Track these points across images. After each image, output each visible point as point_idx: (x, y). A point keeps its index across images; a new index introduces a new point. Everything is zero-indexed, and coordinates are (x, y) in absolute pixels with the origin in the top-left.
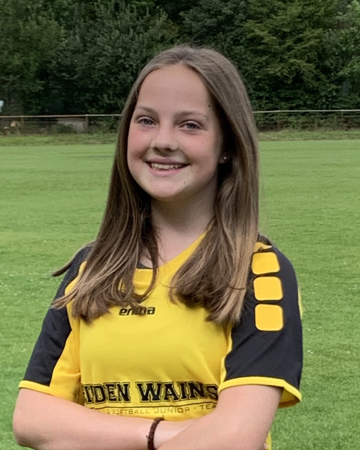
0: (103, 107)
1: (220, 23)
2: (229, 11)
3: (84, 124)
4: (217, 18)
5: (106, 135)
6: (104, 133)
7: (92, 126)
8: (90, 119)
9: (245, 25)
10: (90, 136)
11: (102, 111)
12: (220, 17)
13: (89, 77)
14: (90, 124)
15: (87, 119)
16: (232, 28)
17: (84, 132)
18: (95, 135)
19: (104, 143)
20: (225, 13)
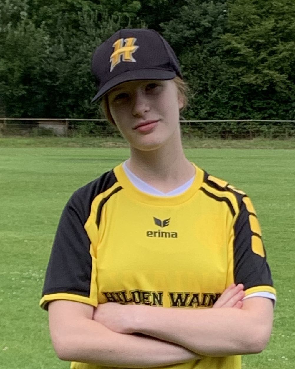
0: (83, 112)
1: (198, 35)
2: (207, 24)
3: (64, 128)
4: (196, 30)
5: (85, 139)
6: (83, 136)
7: (72, 130)
8: (70, 123)
9: (221, 37)
10: (69, 139)
11: (82, 115)
12: (198, 29)
13: (70, 83)
14: (70, 128)
15: (67, 123)
16: (210, 40)
17: (64, 136)
18: (74, 139)
19: (83, 146)
20: (203, 25)
